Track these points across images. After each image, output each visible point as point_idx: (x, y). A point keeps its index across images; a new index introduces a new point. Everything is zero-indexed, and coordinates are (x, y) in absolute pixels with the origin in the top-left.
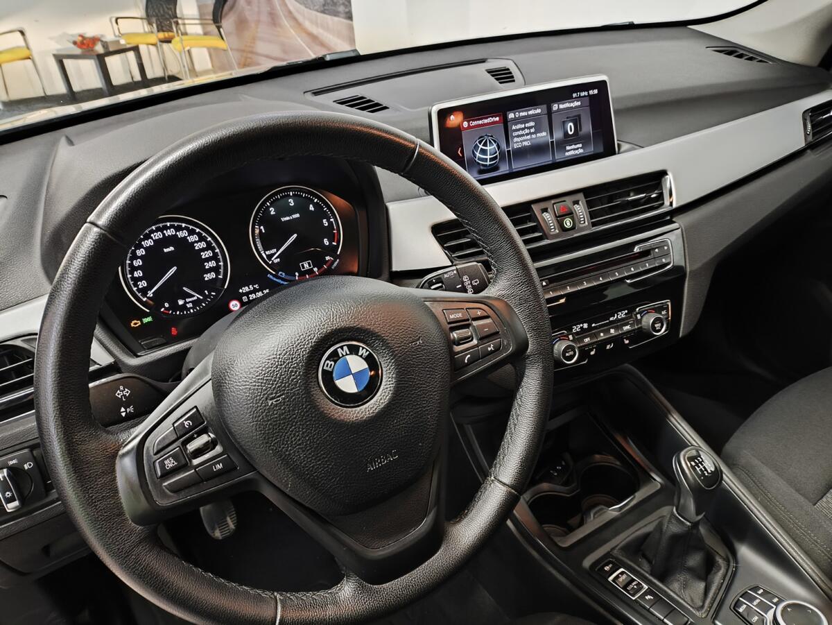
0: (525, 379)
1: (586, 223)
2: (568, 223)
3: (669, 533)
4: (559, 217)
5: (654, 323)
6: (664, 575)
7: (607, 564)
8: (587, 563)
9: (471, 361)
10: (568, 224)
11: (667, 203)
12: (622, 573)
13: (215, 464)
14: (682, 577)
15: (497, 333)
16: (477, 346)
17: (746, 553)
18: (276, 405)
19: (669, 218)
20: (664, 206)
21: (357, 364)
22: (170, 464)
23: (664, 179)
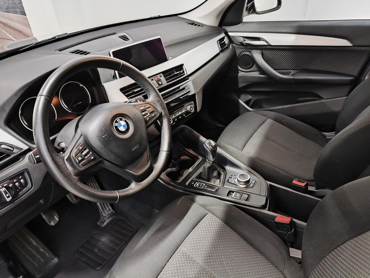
0: (163, 123)
1: (165, 82)
2: (160, 83)
3: (207, 167)
4: (157, 81)
5: (190, 109)
6: (209, 180)
7: (193, 182)
8: (187, 184)
9: (149, 120)
11: (186, 73)
12: (197, 183)
13: (91, 157)
14: (213, 180)
15: (154, 111)
16: (150, 115)
17: (228, 168)
18: (105, 137)
19: (187, 78)
20: (185, 75)
21: (123, 123)
22: (80, 159)
23: (183, 67)
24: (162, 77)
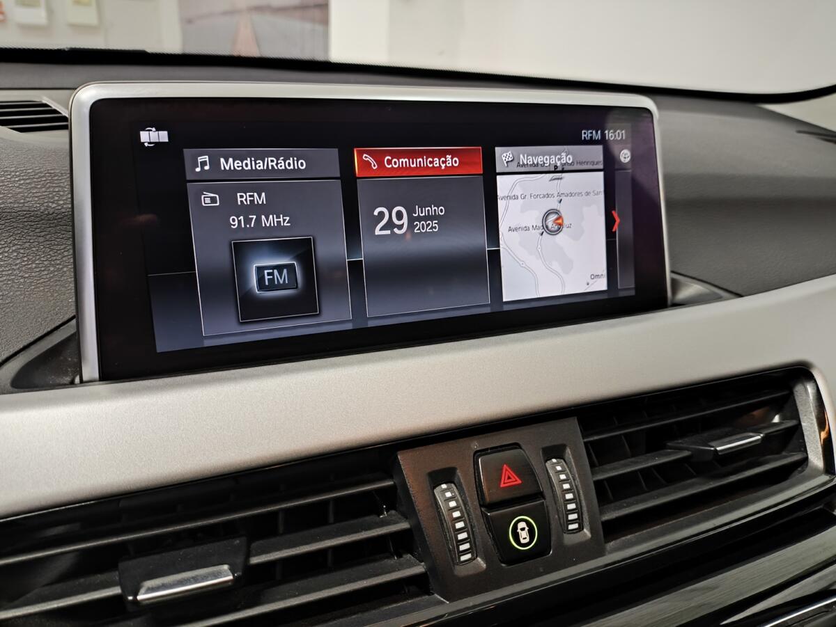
1: (587, 532)
2: (523, 533)
10: (524, 536)
11: (816, 459)
20: (807, 471)
23: (798, 389)
24: (562, 461)
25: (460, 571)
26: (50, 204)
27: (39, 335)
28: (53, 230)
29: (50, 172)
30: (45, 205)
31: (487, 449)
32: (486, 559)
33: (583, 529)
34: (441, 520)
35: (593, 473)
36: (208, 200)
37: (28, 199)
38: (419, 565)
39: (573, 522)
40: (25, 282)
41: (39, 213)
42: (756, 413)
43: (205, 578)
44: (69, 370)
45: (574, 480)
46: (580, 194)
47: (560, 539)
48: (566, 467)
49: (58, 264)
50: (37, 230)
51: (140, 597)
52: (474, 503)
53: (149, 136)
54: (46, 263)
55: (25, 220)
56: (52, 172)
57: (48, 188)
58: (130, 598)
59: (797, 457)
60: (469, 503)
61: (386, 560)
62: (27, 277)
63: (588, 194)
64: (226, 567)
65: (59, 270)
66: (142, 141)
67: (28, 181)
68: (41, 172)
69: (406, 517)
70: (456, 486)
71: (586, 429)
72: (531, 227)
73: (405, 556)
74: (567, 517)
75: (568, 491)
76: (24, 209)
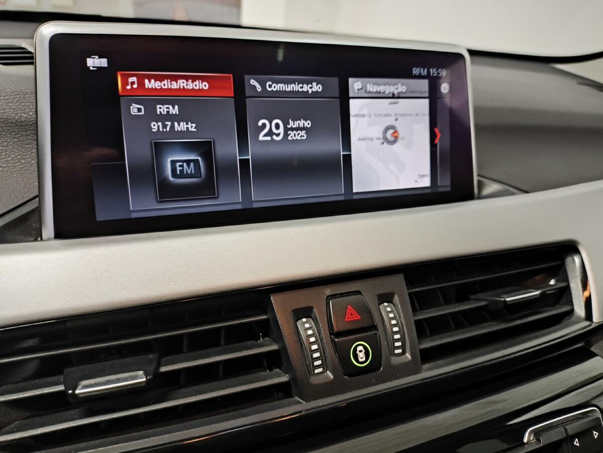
1: (408, 355)
2: (361, 353)
4: (339, 334)
10: (361, 356)
11: (580, 310)
20: (573, 319)
23: (569, 260)
24: (391, 304)
25: (314, 380)
26: (23, 115)
27: (11, 207)
28: (24, 133)
29: (23, 91)
30: (19, 115)
31: (336, 295)
32: (333, 373)
33: (405, 353)
34: (301, 343)
35: (414, 315)
36: (136, 110)
37: (6, 110)
38: (285, 376)
39: (398, 348)
40: (3, 170)
41: (14, 121)
42: (537, 278)
43: (125, 380)
44: (33, 233)
45: (400, 318)
46: (411, 115)
47: (388, 360)
48: (394, 309)
49: (28, 158)
50: (13, 133)
51: (77, 392)
52: (325, 333)
53: (94, 62)
54: (19, 157)
55: (4, 125)
56: (25, 91)
57: (22, 103)
58: (70, 392)
59: (566, 309)
60: (322, 332)
61: (260, 373)
62: (4, 167)
63: (417, 115)
64: (141, 373)
65: (28, 162)
66: (88, 66)
67: (7, 97)
68: (16, 91)
69: (275, 341)
70: (313, 320)
71: (410, 283)
72: (375, 139)
73: (275, 370)
74: (394, 344)
75: (395, 325)
76: (3, 117)
